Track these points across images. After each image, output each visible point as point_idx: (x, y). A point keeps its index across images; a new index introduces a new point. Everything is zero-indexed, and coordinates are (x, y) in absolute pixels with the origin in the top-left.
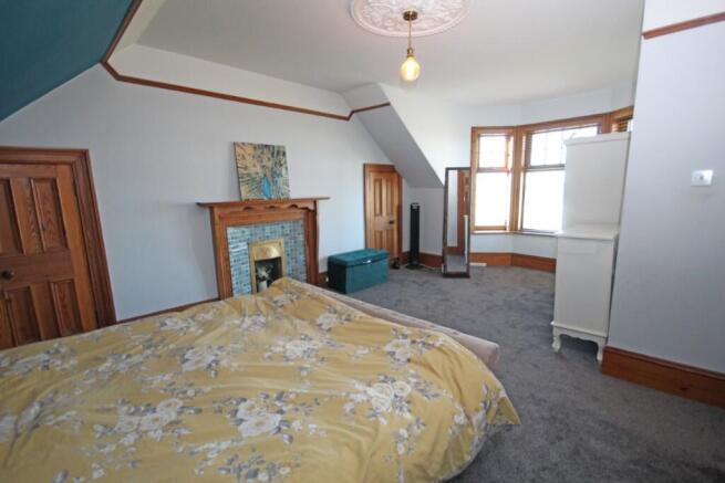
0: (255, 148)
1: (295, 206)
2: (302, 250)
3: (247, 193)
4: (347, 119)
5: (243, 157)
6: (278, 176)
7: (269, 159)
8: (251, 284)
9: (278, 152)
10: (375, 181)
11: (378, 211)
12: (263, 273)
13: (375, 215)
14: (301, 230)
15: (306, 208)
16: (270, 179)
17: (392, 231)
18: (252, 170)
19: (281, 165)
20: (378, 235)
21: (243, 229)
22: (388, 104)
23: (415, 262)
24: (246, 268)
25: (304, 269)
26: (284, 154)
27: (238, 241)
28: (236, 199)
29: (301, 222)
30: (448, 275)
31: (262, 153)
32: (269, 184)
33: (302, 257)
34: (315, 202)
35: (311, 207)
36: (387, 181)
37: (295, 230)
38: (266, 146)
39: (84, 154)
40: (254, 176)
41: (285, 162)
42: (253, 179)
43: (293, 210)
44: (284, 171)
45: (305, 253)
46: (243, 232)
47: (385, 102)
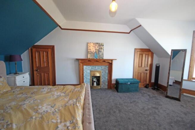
0: (94, 44)
1: (105, 61)
2: (107, 75)
3: (89, 57)
4: (129, 33)
5: (90, 46)
6: (100, 52)
7: (98, 47)
8: (90, 82)
9: (101, 45)
10: (140, 54)
11: (140, 65)
12: (95, 80)
13: (139, 67)
14: (107, 69)
15: (109, 62)
16: (97, 53)
17: (147, 73)
18: (92, 50)
19: (102, 49)
20: (140, 74)
21: (89, 66)
22: (140, 26)
23: (156, 87)
24: (89, 77)
25: (107, 81)
26: (103, 45)
27: (87, 70)
28: (86, 58)
29: (107, 66)
30: (167, 97)
31: (96, 45)
32: (97, 54)
33: (107, 77)
34: (112, 60)
35: (111, 62)
36: (146, 55)
37: (105, 69)
38: (97, 43)
39: (53, 47)
40: (92, 52)
41: (103, 48)
42: (92, 53)
43: (104, 63)
44: (102, 51)
45: (108, 76)
46: (89, 67)
47: (139, 25)
